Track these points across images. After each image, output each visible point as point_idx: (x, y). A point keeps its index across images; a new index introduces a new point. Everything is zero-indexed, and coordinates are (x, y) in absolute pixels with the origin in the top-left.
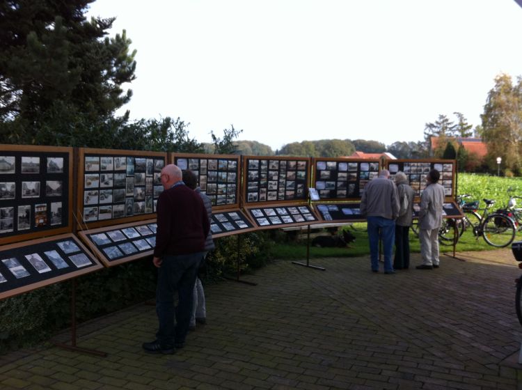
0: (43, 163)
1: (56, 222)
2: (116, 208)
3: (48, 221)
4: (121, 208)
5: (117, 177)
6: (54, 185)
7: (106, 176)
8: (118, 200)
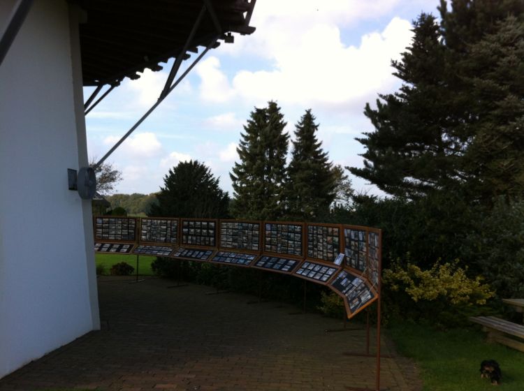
0: (208, 224)
1: (212, 244)
2: (234, 244)
3: (210, 243)
4: (236, 244)
5: (234, 231)
6: (211, 232)
7: (230, 231)
8: (234, 241)
